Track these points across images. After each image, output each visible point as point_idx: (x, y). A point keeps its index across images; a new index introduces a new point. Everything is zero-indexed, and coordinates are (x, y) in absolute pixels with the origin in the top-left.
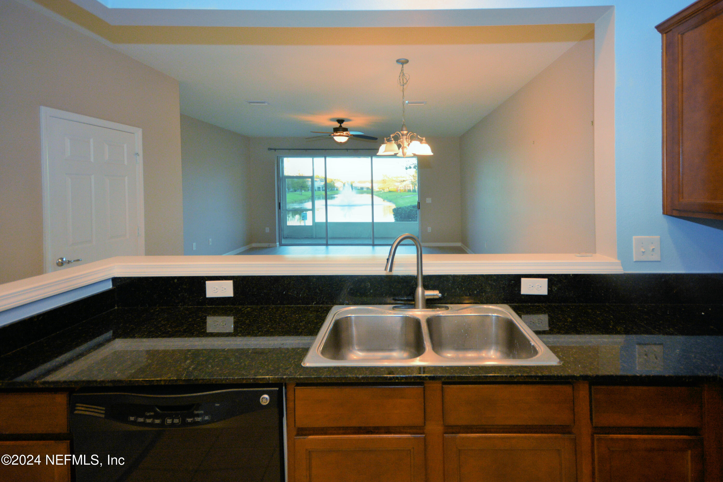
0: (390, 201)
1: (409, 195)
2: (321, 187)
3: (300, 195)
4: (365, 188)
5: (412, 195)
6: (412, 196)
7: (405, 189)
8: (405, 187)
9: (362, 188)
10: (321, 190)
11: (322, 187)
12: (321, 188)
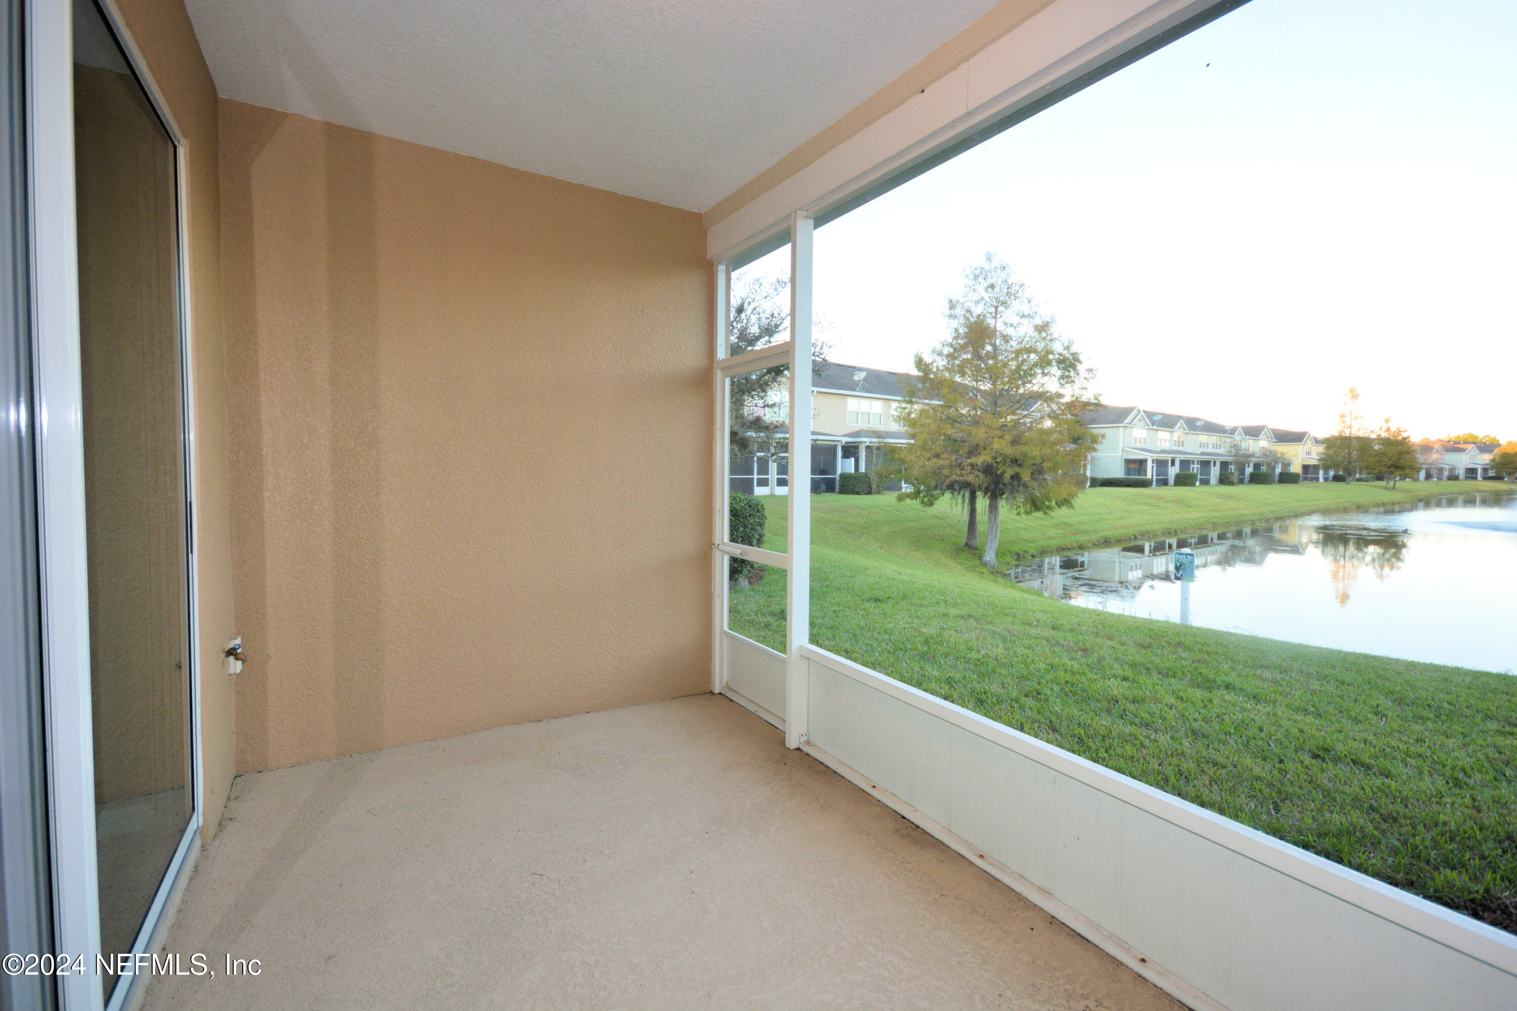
2: (1479, 467)
10: (1480, 479)
11: (1485, 470)
12: (1480, 471)
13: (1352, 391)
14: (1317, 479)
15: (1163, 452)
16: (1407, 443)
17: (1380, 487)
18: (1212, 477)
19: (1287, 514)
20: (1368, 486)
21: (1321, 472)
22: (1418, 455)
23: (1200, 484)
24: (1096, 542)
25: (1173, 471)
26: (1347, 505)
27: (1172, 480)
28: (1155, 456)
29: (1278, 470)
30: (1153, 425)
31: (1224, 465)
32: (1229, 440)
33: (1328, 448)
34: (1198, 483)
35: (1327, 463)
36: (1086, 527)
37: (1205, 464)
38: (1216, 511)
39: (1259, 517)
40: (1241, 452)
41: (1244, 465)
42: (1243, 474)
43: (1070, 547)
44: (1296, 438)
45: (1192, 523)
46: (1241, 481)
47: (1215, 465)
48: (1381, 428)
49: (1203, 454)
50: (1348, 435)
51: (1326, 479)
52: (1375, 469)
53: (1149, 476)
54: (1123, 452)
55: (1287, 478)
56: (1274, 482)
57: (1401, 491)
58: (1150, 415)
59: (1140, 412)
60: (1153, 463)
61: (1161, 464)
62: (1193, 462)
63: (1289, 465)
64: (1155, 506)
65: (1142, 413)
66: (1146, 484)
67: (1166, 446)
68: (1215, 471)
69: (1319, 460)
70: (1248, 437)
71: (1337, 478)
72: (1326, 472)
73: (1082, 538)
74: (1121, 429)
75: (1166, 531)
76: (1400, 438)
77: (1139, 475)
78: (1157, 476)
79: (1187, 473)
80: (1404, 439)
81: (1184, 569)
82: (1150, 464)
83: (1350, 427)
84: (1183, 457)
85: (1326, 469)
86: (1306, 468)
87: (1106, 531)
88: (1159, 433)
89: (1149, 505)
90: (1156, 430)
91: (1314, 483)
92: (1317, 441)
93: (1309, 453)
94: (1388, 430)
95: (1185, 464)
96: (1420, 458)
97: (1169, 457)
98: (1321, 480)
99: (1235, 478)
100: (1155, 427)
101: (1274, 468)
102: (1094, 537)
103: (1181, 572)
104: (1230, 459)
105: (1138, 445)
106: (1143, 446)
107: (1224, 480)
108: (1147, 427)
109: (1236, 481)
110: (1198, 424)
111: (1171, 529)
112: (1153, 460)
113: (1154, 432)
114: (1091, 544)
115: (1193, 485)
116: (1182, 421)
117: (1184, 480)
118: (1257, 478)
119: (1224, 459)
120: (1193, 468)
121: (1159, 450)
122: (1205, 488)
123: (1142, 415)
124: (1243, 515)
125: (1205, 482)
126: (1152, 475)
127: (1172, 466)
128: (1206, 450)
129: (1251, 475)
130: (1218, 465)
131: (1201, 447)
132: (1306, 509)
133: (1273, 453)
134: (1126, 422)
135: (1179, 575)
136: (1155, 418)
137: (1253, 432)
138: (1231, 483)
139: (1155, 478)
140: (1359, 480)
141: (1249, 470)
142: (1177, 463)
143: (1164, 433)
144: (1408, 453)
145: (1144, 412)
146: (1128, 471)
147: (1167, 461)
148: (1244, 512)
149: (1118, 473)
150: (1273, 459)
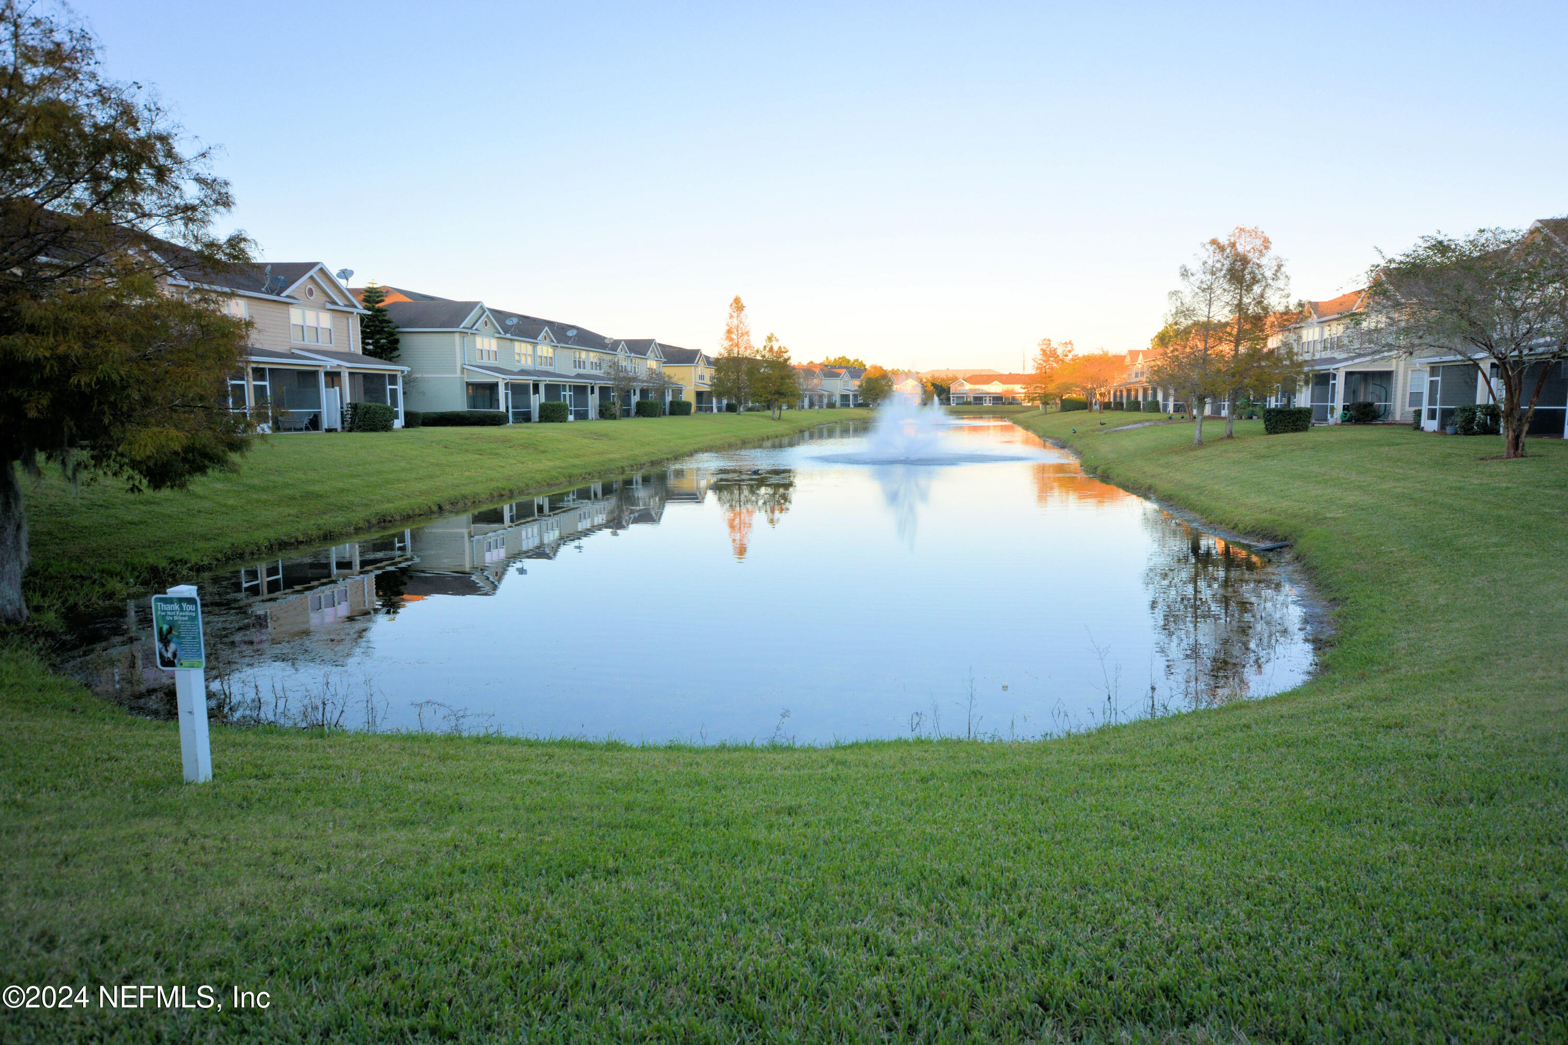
0: (1062, 445)
1: (1136, 423)
2: (851, 394)
3: (773, 419)
4: (988, 399)
5: (1147, 421)
6: (1147, 424)
7: (1118, 400)
8: (1118, 393)
9: (978, 400)
10: (852, 406)
11: (855, 396)
12: (851, 397)
13: (737, 301)
14: (711, 409)
15: (523, 372)
16: (788, 366)
17: (766, 417)
18: (589, 408)
19: (665, 456)
20: (756, 416)
21: (714, 400)
22: (801, 380)
23: (576, 419)
24: (361, 524)
25: (536, 401)
26: (732, 440)
27: (535, 415)
28: (508, 378)
29: (669, 398)
30: (506, 333)
31: (604, 391)
32: (609, 357)
33: (718, 370)
34: (571, 418)
35: (719, 390)
36: (351, 498)
37: (580, 391)
38: (578, 456)
39: (631, 462)
40: (622, 375)
41: (629, 391)
42: (629, 405)
43: (301, 538)
44: (686, 357)
45: (538, 477)
46: (626, 414)
47: (592, 392)
48: (765, 347)
49: (579, 376)
50: (736, 355)
51: (720, 410)
52: (761, 396)
53: (502, 408)
54: (462, 372)
55: (679, 409)
56: (664, 414)
57: (787, 421)
58: (500, 316)
59: (484, 312)
60: (506, 389)
61: (518, 390)
62: (564, 386)
63: (680, 391)
64: (491, 454)
65: (487, 312)
66: (497, 420)
67: (527, 363)
68: (593, 400)
69: (711, 386)
70: (633, 355)
71: (731, 408)
72: (719, 402)
73: (331, 521)
74: (457, 336)
75: (495, 494)
76: (781, 360)
77: (491, 407)
78: (513, 408)
79: (555, 403)
80: (786, 360)
81: (178, 637)
82: (502, 391)
83: (737, 345)
84: (548, 380)
85: (720, 396)
86: (699, 395)
87: (389, 501)
88: (517, 344)
89: (481, 452)
90: (511, 340)
91: (707, 415)
92: (709, 361)
93: (702, 377)
94: (771, 349)
95: (553, 390)
96: (804, 384)
97: (530, 380)
98: (715, 410)
99: (617, 409)
100: (508, 336)
101: (663, 395)
102: (358, 516)
103: (172, 647)
104: (610, 383)
105: (485, 362)
106: (492, 363)
107: (605, 413)
108: (498, 335)
109: (618, 414)
110: (570, 333)
111: (504, 489)
112: (506, 384)
113: (508, 342)
114: (352, 529)
115: (563, 419)
116: (546, 328)
117: (552, 414)
118: (645, 410)
119: (602, 383)
120: (565, 395)
121: (517, 370)
122: (582, 424)
123: (487, 316)
124: (611, 460)
125: (582, 416)
126: (507, 408)
127: (534, 394)
128: (582, 371)
129: (638, 404)
130: (597, 391)
131: (575, 367)
132: (687, 449)
133: (660, 375)
134: (462, 326)
135: (169, 655)
136: (509, 322)
137: (639, 347)
138: (613, 417)
139: (510, 410)
140: (750, 410)
141: (635, 399)
142: (542, 389)
143: (523, 345)
144: (789, 377)
145: (490, 310)
146: (473, 402)
147: (527, 386)
148: (612, 456)
149: (458, 403)
150: (661, 385)
